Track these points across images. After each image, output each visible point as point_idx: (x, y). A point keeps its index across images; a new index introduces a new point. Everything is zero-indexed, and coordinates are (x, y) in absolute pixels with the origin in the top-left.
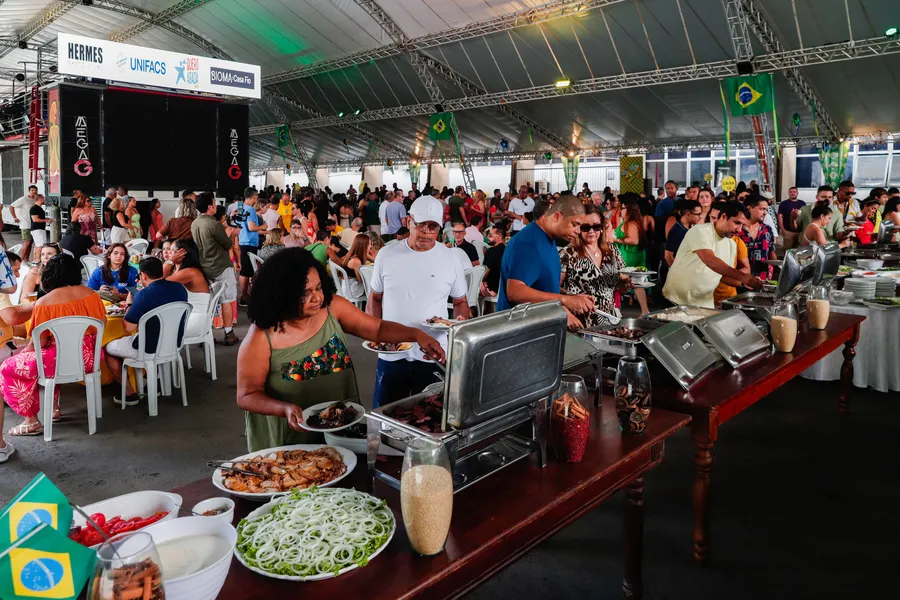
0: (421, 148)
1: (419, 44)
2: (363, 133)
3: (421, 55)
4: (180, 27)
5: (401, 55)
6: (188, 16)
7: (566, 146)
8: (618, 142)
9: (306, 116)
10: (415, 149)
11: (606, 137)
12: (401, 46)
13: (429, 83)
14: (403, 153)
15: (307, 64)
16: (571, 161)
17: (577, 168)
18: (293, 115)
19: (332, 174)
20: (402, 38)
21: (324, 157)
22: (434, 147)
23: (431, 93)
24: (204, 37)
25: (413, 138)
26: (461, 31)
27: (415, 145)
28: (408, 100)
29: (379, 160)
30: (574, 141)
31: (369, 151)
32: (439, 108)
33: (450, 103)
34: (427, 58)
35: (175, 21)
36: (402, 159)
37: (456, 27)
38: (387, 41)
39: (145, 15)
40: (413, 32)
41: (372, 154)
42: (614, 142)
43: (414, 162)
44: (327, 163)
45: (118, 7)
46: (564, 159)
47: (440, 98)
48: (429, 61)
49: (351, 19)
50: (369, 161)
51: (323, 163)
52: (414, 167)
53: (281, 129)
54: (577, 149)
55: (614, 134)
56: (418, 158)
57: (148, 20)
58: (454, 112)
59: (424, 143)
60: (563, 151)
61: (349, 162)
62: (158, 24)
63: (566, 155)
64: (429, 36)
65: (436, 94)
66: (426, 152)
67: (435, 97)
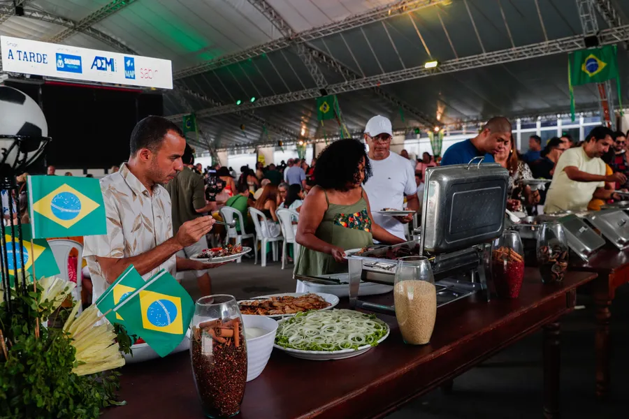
0: (306, 130)
1: (305, 37)
2: (257, 119)
3: (307, 46)
4: (98, 32)
5: (289, 47)
6: (106, 22)
7: (432, 123)
8: (477, 117)
9: (208, 106)
10: (301, 131)
11: (466, 113)
12: (289, 39)
13: (314, 71)
14: (292, 135)
15: (209, 59)
16: (436, 134)
17: (441, 141)
18: (197, 105)
19: (230, 157)
20: (290, 32)
21: (223, 142)
22: (318, 129)
23: (316, 78)
24: (119, 40)
25: (300, 121)
26: (341, 23)
27: (301, 127)
28: (296, 87)
29: (270, 142)
30: (439, 117)
31: (261, 135)
32: (323, 92)
33: (333, 87)
34: (311, 49)
35: (93, 27)
36: (290, 141)
37: (337, 20)
38: (277, 35)
39: (69, 23)
40: (299, 26)
41: (264, 137)
42: (474, 116)
43: (301, 143)
44: (226, 147)
45: (46, 17)
46: (430, 133)
47: (324, 83)
48: (314, 52)
49: (246, 18)
50: (262, 144)
51: (222, 148)
52: (302, 147)
53: (187, 117)
54: (441, 125)
55: (473, 109)
56: (304, 139)
57: (72, 28)
58: (337, 95)
59: (308, 125)
60: (429, 127)
61: (244, 145)
62: (80, 30)
63: (432, 130)
64: (314, 29)
65: (320, 80)
66: (310, 133)
67: (319, 83)
